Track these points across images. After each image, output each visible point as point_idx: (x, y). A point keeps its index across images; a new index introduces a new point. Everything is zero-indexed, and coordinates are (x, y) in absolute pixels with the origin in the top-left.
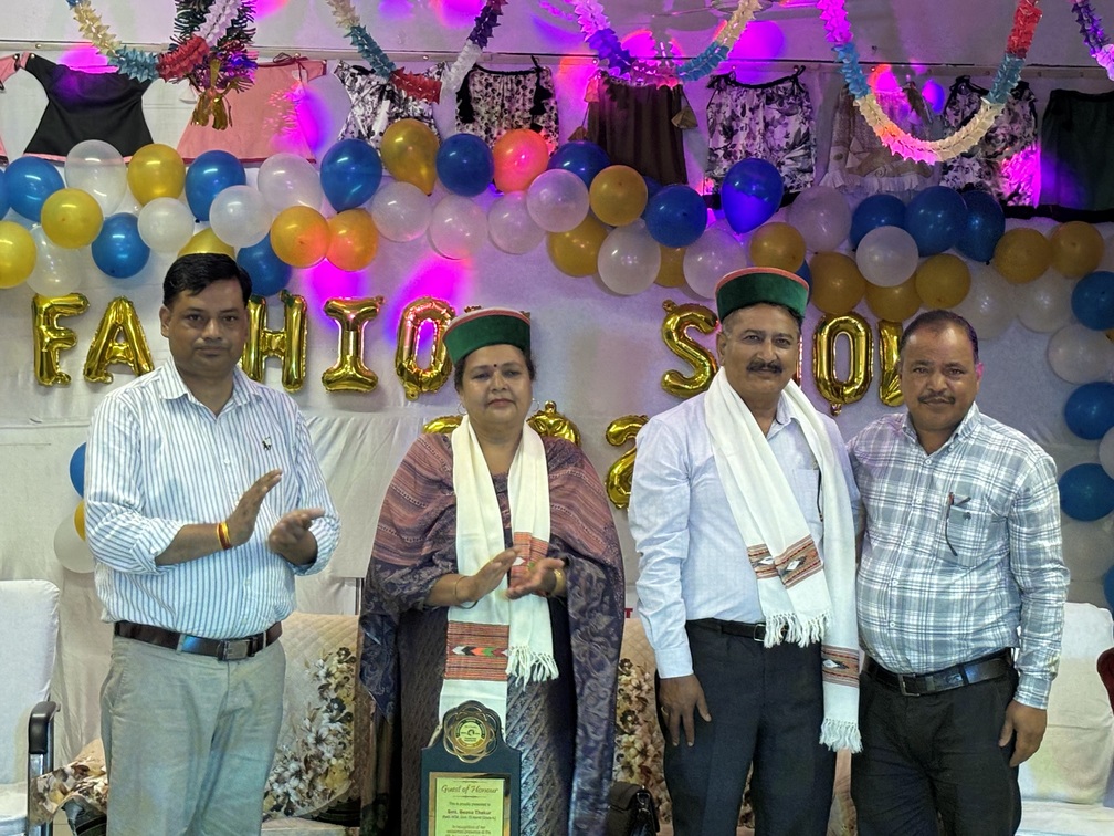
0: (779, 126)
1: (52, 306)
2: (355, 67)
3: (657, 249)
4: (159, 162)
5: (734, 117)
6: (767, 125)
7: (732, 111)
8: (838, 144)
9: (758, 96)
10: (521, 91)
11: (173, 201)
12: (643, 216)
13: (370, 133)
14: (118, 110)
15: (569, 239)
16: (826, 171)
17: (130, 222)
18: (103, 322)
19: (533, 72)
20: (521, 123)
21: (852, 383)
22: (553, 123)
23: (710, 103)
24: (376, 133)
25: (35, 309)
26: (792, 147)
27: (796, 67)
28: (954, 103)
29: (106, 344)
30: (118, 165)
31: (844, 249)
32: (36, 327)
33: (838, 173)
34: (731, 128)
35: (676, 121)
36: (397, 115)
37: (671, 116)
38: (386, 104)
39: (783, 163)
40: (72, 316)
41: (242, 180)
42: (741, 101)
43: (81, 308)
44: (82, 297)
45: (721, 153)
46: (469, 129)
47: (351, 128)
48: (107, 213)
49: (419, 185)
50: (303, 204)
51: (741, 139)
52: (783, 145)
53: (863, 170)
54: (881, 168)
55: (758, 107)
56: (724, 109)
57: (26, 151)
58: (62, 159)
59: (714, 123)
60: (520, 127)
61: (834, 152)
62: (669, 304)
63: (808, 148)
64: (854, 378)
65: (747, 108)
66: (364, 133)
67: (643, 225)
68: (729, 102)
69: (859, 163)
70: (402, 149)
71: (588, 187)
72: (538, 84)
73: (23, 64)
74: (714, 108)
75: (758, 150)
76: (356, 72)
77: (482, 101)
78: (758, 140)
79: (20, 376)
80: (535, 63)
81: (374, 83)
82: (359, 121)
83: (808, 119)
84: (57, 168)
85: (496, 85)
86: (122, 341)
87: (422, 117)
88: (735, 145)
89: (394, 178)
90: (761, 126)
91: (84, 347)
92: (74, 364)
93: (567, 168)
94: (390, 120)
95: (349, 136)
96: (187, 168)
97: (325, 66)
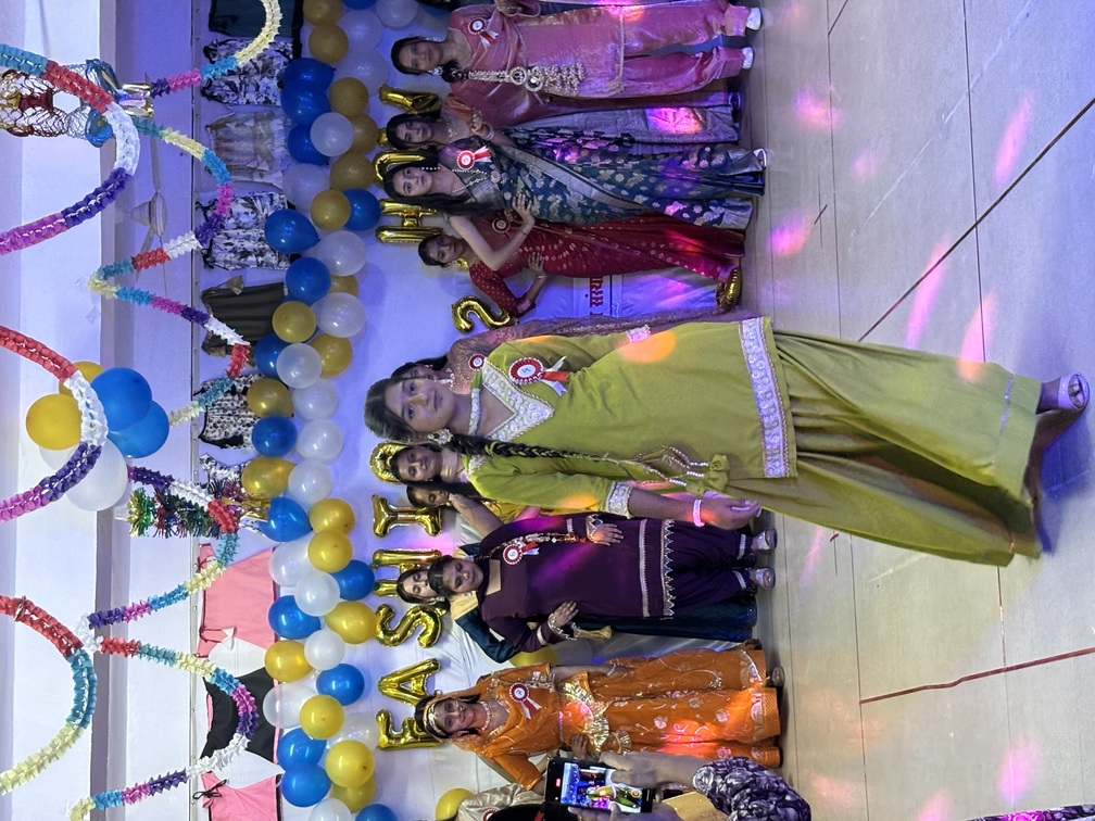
0: (240, 219)
5: (234, 251)
7: (230, 252)
9: (218, 235)
11: (306, 648)
12: (309, 305)
16: (271, 184)
17: (323, 677)
20: (242, 402)
23: (224, 268)
25: (389, 748)
26: (255, 209)
27: (196, 209)
28: (220, 97)
29: (413, 694)
30: (280, 689)
32: (402, 747)
33: (273, 176)
34: (242, 253)
35: (238, 291)
37: (234, 295)
39: (266, 214)
43: (387, 714)
44: (379, 714)
45: (260, 259)
46: (247, 439)
48: (317, 694)
49: (287, 473)
51: (249, 245)
52: (253, 215)
53: (269, 158)
56: (228, 258)
57: (272, 761)
58: (277, 731)
59: (239, 265)
61: (257, 179)
63: (255, 198)
65: (227, 241)
67: (315, 305)
68: (223, 255)
74: (228, 265)
75: (257, 233)
77: (227, 430)
78: (251, 233)
80: (198, 393)
83: (234, 198)
85: (215, 420)
86: (410, 684)
88: (254, 249)
89: (285, 489)
90: (240, 231)
96: (282, 639)
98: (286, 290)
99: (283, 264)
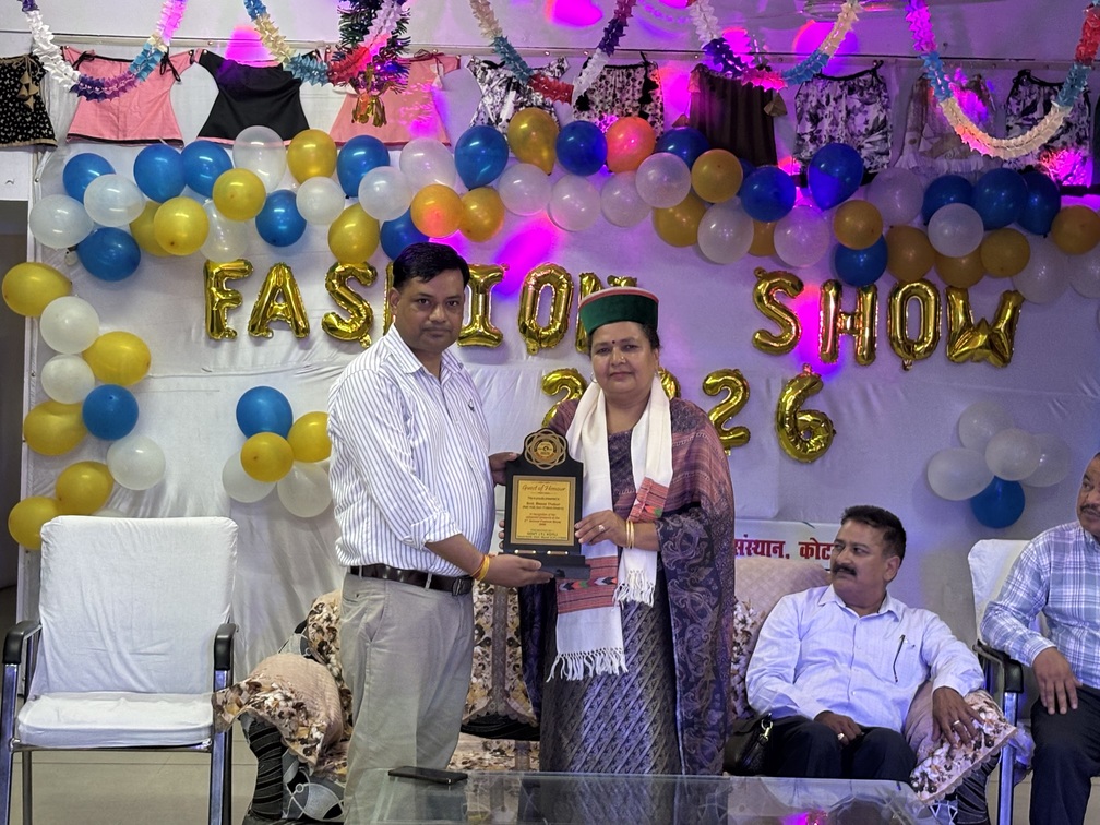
0: (860, 114)
1: (222, 270)
2: (485, 62)
3: (751, 223)
4: (314, 146)
5: (819, 106)
6: (849, 113)
7: (818, 101)
8: (911, 130)
9: (841, 87)
10: (631, 83)
11: (327, 180)
12: (738, 194)
13: (498, 120)
14: (279, 100)
15: (673, 214)
16: (901, 154)
17: (289, 198)
18: (266, 284)
19: (641, 66)
20: (630, 111)
21: (922, 342)
22: (658, 111)
23: (798, 94)
24: (504, 119)
25: (207, 274)
26: (871, 133)
27: (875, 61)
28: (1016, 94)
29: (268, 304)
30: (279, 148)
31: (917, 222)
32: (207, 289)
33: (912, 155)
34: (816, 115)
35: (768, 109)
36: (522, 104)
37: (763, 105)
38: (513, 94)
39: (863, 147)
40: (238, 279)
41: (386, 162)
42: (827, 91)
43: (247, 272)
44: (247, 263)
45: (807, 138)
46: (584, 117)
47: (482, 115)
48: (270, 190)
49: (542, 166)
50: (439, 182)
51: (826, 125)
52: (863, 130)
53: (934, 153)
54: (951, 152)
55: (841, 97)
56: (810, 98)
57: (199, 135)
58: (231, 142)
59: (802, 111)
60: (629, 115)
61: (908, 137)
62: (761, 271)
63: (885, 133)
64: (924, 337)
65: (832, 98)
66: (493, 120)
67: (738, 201)
68: (815, 92)
69: (930, 146)
70: (526, 134)
71: (690, 168)
72: (645, 77)
73: (197, 59)
74: (802, 98)
75: (841, 135)
76: (486, 66)
77: (597, 92)
78: (840, 127)
79: (193, 331)
80: (644, 58)
81: (502, 76)
82: (489, 110)
83: (886, 107)
84: (226, 150)
85: (609, 78)
86: (281, 301)
87: (543, 106)
88: (820, 131)
89: (519, 159)
90: (844, 114)
91: (249, 306)
92: (240, 321)
93: (671, 152)
94: (516, 108)
95: (479, 123)
96: (339, 151)
97: (459, 60)
98: (765, 168)
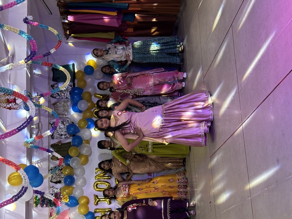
0: (60, 126)
7: (58, 135)
8: (63, 116)
15: (82, 161)
20: (61, 172)
23: (56, 139)
26: (64, 124)
27: (49, 124)
34: (61, 135)
35: (60, 144)
39: (67, 125)
46: (62, 181)
63: (64, 121)
65: (57, 132)
69: (66, 112)
71: (72, 157)
75: (65, 130)
77: (57, 179)
80: (50, 170)
83: (59, 121)
85: (54, 177)
88: (64, 134)
90: (60, 129)
93: (69, 162)
98: (72, 144)
99: (71, 137)
